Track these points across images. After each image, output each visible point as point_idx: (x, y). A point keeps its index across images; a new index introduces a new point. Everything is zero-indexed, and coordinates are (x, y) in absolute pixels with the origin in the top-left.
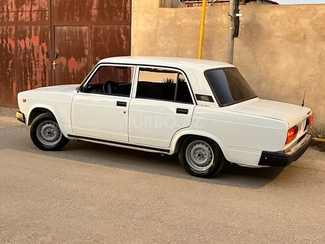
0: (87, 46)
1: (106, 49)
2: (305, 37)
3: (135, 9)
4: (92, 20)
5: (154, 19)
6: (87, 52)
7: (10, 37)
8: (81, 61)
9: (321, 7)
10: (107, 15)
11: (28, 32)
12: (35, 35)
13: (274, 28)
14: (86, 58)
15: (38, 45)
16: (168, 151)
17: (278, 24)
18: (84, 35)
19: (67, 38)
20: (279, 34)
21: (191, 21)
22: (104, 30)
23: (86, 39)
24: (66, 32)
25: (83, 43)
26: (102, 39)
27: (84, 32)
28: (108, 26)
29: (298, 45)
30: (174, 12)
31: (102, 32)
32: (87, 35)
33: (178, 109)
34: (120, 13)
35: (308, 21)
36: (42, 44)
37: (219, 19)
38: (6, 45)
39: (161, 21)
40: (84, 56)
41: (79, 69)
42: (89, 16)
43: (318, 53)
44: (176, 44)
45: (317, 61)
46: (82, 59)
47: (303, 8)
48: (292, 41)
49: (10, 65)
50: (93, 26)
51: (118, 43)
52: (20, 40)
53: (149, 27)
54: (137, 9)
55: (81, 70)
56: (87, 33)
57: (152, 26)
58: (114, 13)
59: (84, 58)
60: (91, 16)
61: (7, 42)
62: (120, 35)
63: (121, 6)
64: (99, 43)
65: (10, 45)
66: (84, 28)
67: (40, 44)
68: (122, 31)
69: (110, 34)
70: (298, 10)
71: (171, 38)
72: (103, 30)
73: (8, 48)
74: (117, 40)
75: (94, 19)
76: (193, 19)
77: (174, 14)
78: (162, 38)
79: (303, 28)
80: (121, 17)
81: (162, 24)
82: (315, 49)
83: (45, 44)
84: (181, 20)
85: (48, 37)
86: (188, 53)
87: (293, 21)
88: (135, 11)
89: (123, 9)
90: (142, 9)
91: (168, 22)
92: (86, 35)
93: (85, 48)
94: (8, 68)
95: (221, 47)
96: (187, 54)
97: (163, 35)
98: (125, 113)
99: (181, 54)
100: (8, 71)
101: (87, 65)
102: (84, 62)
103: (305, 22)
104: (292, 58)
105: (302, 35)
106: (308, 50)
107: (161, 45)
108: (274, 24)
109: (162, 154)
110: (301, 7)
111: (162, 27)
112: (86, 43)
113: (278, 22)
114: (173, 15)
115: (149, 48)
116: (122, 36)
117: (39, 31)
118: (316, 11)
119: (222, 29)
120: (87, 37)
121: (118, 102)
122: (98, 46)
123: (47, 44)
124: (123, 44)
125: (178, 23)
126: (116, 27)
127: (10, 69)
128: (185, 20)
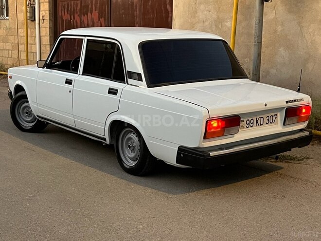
1: (153, 23)
7: (77, 13)
11: (90, 6)
12: (95, 10)
15: (97, 21)
18: (135, 8)
19: (121, 12)
23: (136, 11)
24: (120, 4)
25: (134, 17)
26: (150, 11)
27: (135, 4)
31: (150, 3)
32: (138, 7)
36: (101, 19)
38: (73, 21)
49: (76, 44)
51: (164, 15)
52: (84, 16)
56: (138, 5)
61: (74, 18)
62: (167, 5)
64: (148, 17)
65: (76, 21)
67: (99, 20)
68: (168, 1)
69: (157, 5)
73: (75, 24)
74: (164, 11)
83: (103, 19)
85: (105, 12)
92: (136, 8)
93: (136, 22)
94: (75, 46)
96: (226, 26)
98: (70, 92)
100: (75, 50)
109: (104, 143)
112: (137, 17)
116: (168, 7)
117: (98, 5)
120: (138, 9)
122: (146, 20)
123: (105, 20)
124: (169, 17)
127: (76, 48)
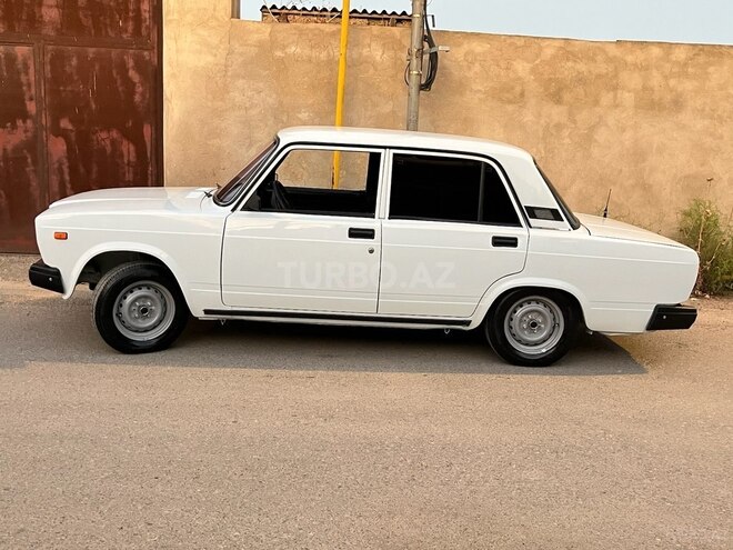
0: (33, 92)
1: (89, 102)
2: (522, 94)
3: (170, 17)
4: (44, 32)
5: (221, 42)
6: (31, 107)
8: (14, 127)
9: (548, 42)
10: (88, 22)
13: (470, 74)
14: (28, 121)
16: (468, 323)
17: (477, 68)
18: (20, 66)
20: (480, 88)
21: (307, 52)
22: (82, 58)
23: (27, 74)
25: (21, 85)
26: (76, 78)
27: (20, 59)
28: (93, 50)
29: (510, 108)
30: (269, 30)
31: (74, 62)
32: (32, 67)
33: (494, 238)
34: (125, 21)
35: (528, 66)
37: (365, 52)
39: (237, 46)
40: (25, 116)
41: (9, 147)
42: (34, 22)
43: (542, 121)
44: (274, 96)
45: (541, 136)
46: (19, 123)
47: (521, 43)
48: (500, 100)
50: (50, 47)
51: (120, 89)
53: (210, 59)
54: (176, 16)
55: (16, 149)
56: (31, 63)
57: (215, 55)
58: (108, 21)
59: (24, 122)
60: (41, 22)
62: (127, 71)
63: (127, 7)
64: (69, 88)
66: (21, 51)
68: (131, 63)
69: (97, 68)
70: (510, 45)
71: (261, 85)
72: (78, 58)
74: (119, 82)
75: (49, 31)
76: (312, 47)
77: (267, 34)
78: (240, 83)
79: (519, 78)
80: (127, 31)
81: (241, 54)
82: (539, 115)
84: (284, 47)
86: (300, 116)
87: (503, 65)
88: (170, 21)
89: (131, 14)
90: (189, 18)
91: (254, 51)
92: (27, 68)
93: (27, 97)
95: (370, 108)
96: (300, 119)
97: (244, 78)
98: (371, 251)
99: (285, 119)
101: (35, 136)
102: (26, 131)
103: (522, 68)
104: (502, 130)
105: (518, 89)
106: (528, 117)
107: (236, 96)
108: (469, 68)
109: (447, 329)
110: (516, 40)
111: (241, 60)
112: (29, 85)
113: (477, 64)
114: (266, 36)
115: (210, 104)
116: (132, 73)
118: (541, 49)
119: (371, 71)
120: (32, 71)
121: (351, 229)
122: (63, 95)
124: (133, 93)
125: (279, 53)
126: (114, 53)
128: (293, 48)
